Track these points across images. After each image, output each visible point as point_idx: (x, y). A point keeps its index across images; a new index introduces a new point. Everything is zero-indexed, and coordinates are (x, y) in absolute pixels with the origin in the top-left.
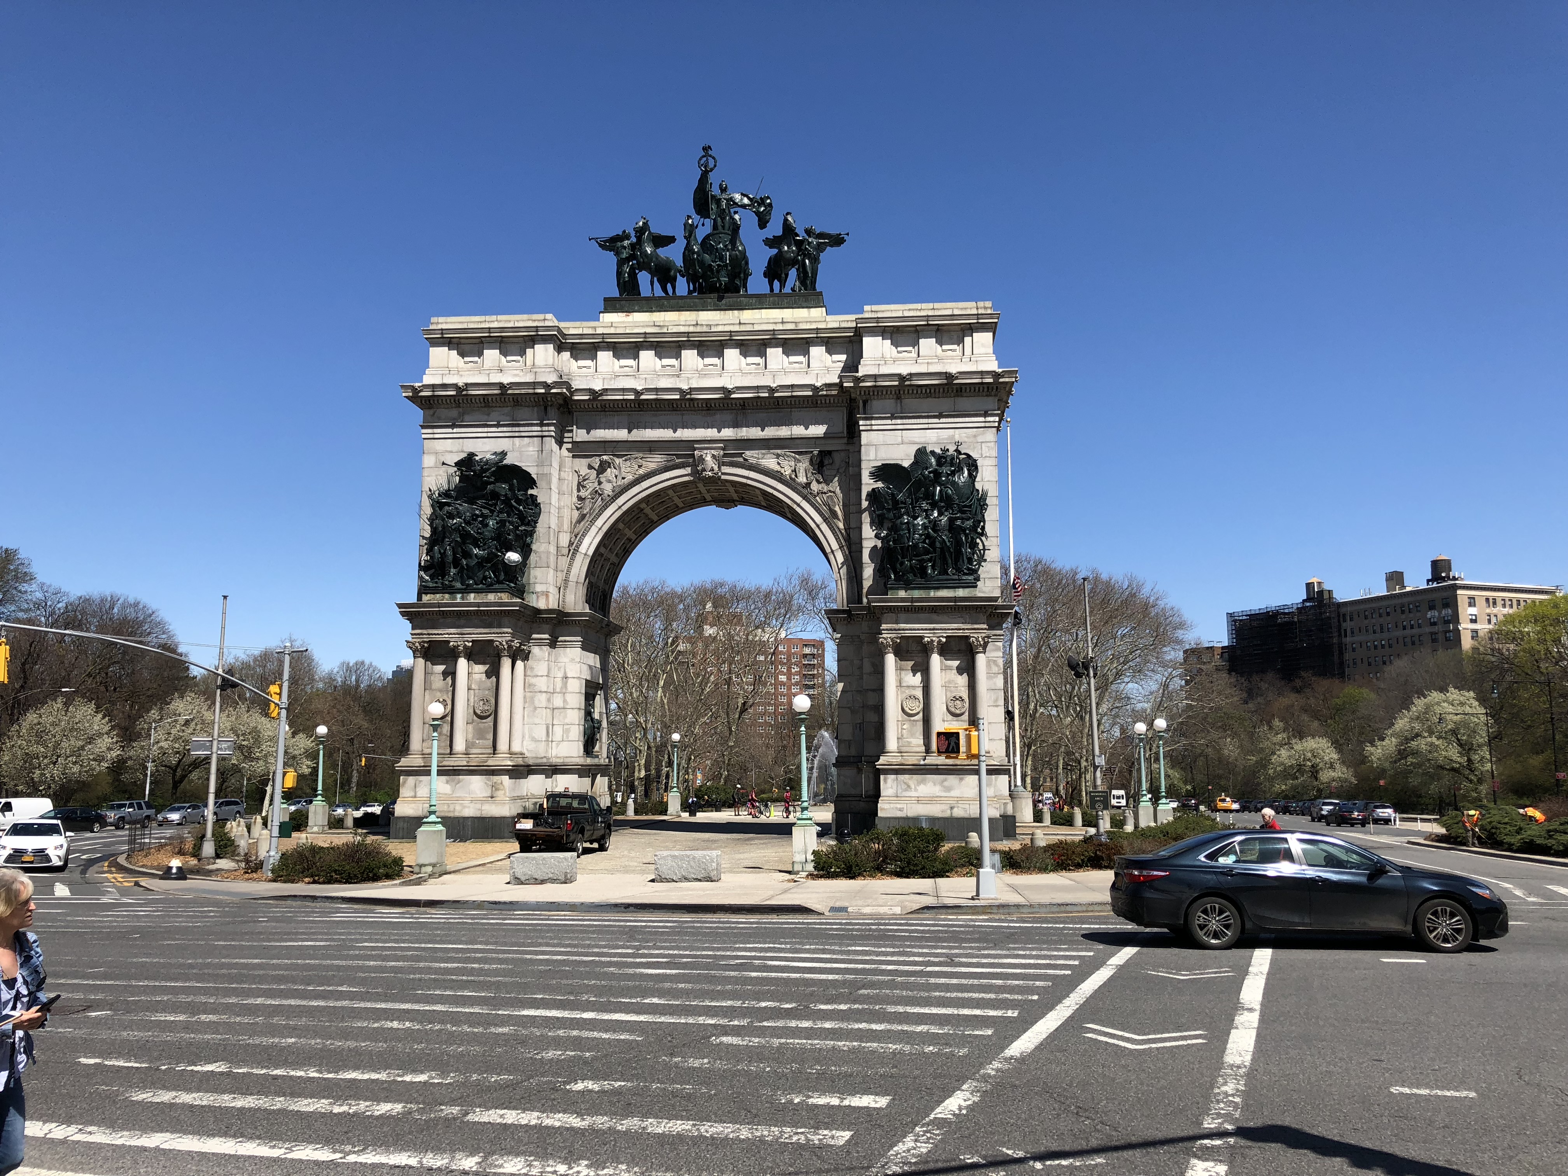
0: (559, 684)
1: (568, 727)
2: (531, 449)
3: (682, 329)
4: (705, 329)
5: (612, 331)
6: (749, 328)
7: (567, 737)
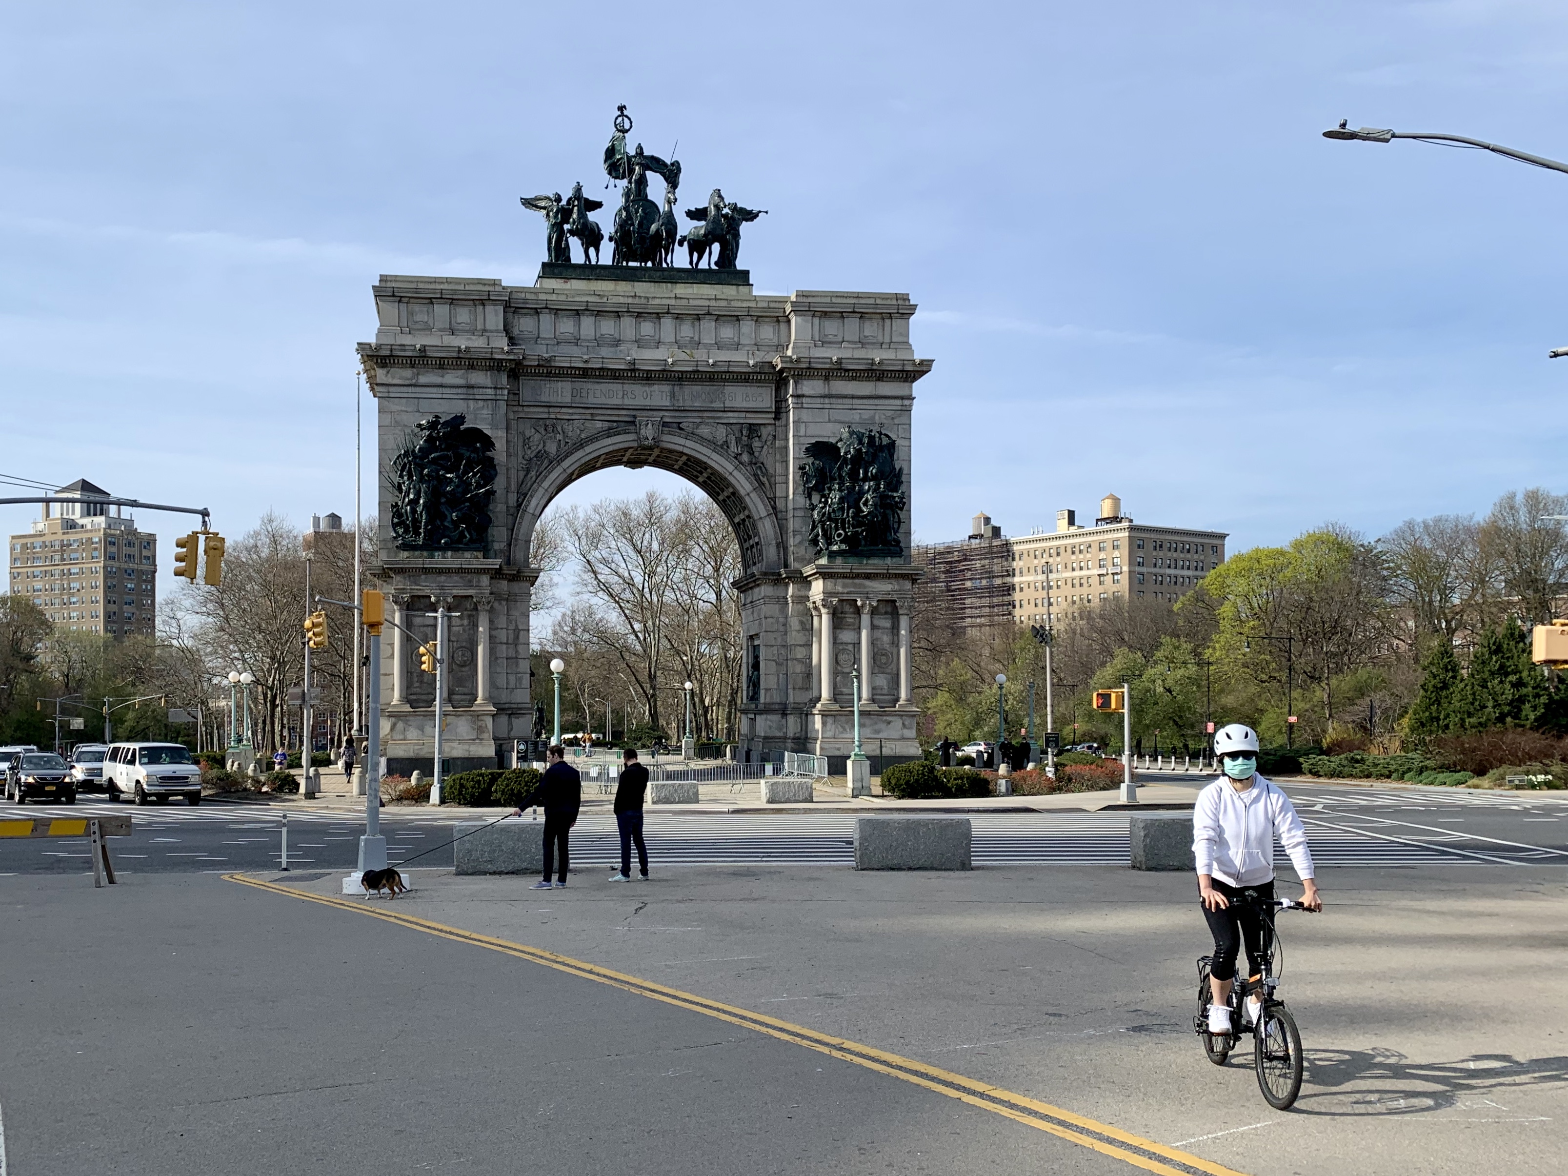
0: (511, 637)
1: (519, 675)
2: (485, 412)
3: (622, 300)
4: (643, 301)
5: (554, 297)
6: (685, 302)
7: (521, 683)
